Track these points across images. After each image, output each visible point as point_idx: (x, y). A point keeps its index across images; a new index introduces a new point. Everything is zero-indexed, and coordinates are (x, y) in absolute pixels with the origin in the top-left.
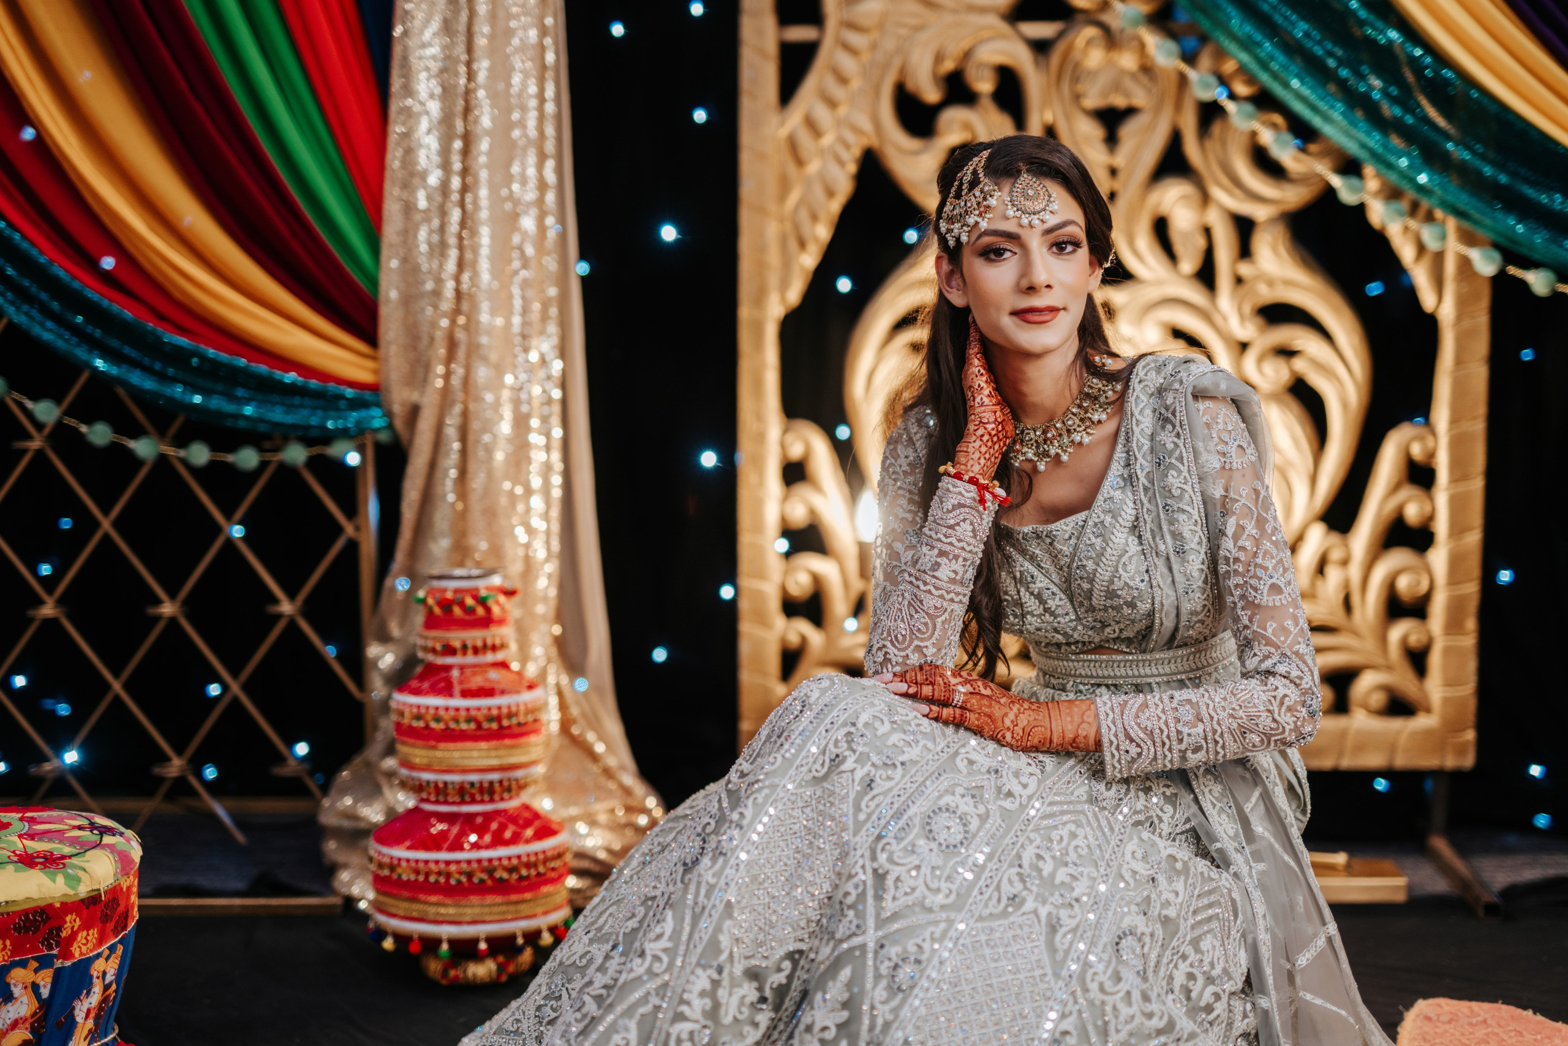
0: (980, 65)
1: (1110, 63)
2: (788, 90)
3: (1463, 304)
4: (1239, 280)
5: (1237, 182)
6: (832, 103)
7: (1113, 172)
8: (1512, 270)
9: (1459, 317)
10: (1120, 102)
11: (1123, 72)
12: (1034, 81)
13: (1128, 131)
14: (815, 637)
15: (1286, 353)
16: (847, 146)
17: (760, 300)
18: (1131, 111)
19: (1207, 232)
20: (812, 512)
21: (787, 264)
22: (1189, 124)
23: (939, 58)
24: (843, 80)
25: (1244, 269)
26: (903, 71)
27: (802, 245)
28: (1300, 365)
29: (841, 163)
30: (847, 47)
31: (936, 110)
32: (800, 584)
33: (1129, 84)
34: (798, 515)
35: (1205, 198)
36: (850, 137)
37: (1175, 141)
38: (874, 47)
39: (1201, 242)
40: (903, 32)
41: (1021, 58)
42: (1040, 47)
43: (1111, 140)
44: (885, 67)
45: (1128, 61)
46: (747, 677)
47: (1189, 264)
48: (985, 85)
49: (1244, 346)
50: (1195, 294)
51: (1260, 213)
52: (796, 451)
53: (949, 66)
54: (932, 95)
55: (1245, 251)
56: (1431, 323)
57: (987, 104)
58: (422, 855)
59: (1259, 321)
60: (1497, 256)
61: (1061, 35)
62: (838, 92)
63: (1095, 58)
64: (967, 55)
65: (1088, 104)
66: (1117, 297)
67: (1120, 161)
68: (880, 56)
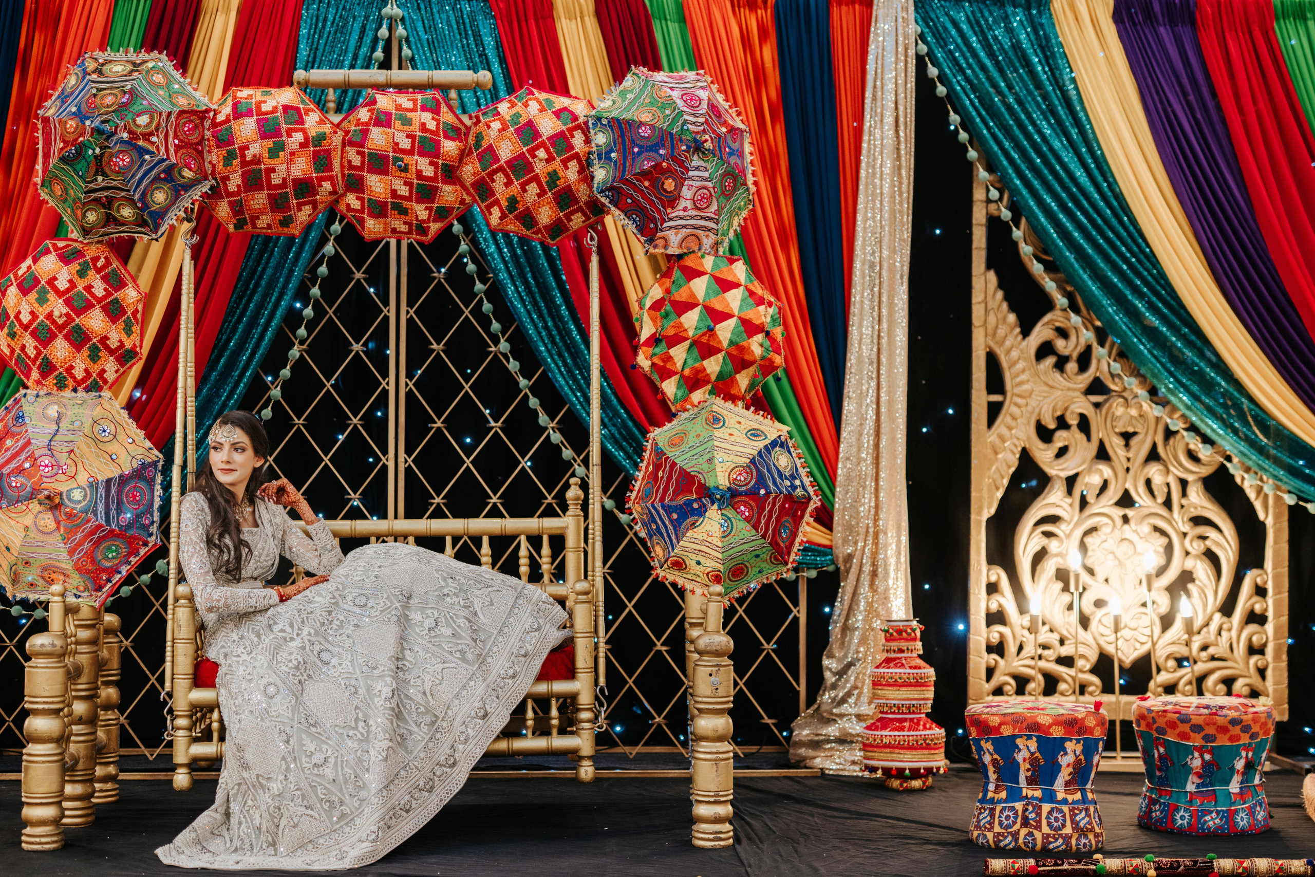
0: (1073, 412)
1: (1126, 413)
2: (991, 421)
3: (1277, 517)
4: (1182, 506)
5: (1181, 465)
6: (1010, 428)
7: (1128, 459)
8: (1301, 503)
9: (1275, 524)
10: (1131, 430)
11: (1132, 417)
12: (1095, 420)
13: (1134, 441)
14: (1001, 662)
15: (1203, 538)
16: (1016, 446)
17: (980, 513)
18: (1135, 433)
19: (1168, 484)
20: (1000, 606)
21: (991, 497)
22: (1159, 439)
23: (1054, 410)
24: (1014, 418)
25: (1184, 502)
26: (1039, 414)
27: (997, 489)
28: (1208, 543)
29: (1014, 454)
30: (1016, 404)
31: (1052, 432)
32: (995, 639)
33: (1134, 422)
34: (994, 607)
35: (1168, 471)
36: (1017, 443)
37: (1154, 447)
38: (1027, 404)
39: (1166, 490)
40: (1039, 398)
41: (1089, 411)
42: (1097, 405)
43: (1127, 445)
44: (1033, 412)
45: (1134, 412)
46: (971, 680)
47: (1160, 500)
48: (1073, 421)
49: (1185, 534)
50: (1163, 512)
51: (1190, 478)
52: (993, 579)
53: (1059, 413)
54: (1052, 426)
55: (1184, 494)
56: (1263, 525)
57: (1075, 429)
58: (897, 733)
59: (1191, 524)
60: (1295, 497)
61: (1106, 401)
62: (1013, 423)
63: (1120, 411)
64: (1066, 409)
65: (1117, 430)
66: (1130, 513)
67: (1130, 455)
68: (1030, 408)
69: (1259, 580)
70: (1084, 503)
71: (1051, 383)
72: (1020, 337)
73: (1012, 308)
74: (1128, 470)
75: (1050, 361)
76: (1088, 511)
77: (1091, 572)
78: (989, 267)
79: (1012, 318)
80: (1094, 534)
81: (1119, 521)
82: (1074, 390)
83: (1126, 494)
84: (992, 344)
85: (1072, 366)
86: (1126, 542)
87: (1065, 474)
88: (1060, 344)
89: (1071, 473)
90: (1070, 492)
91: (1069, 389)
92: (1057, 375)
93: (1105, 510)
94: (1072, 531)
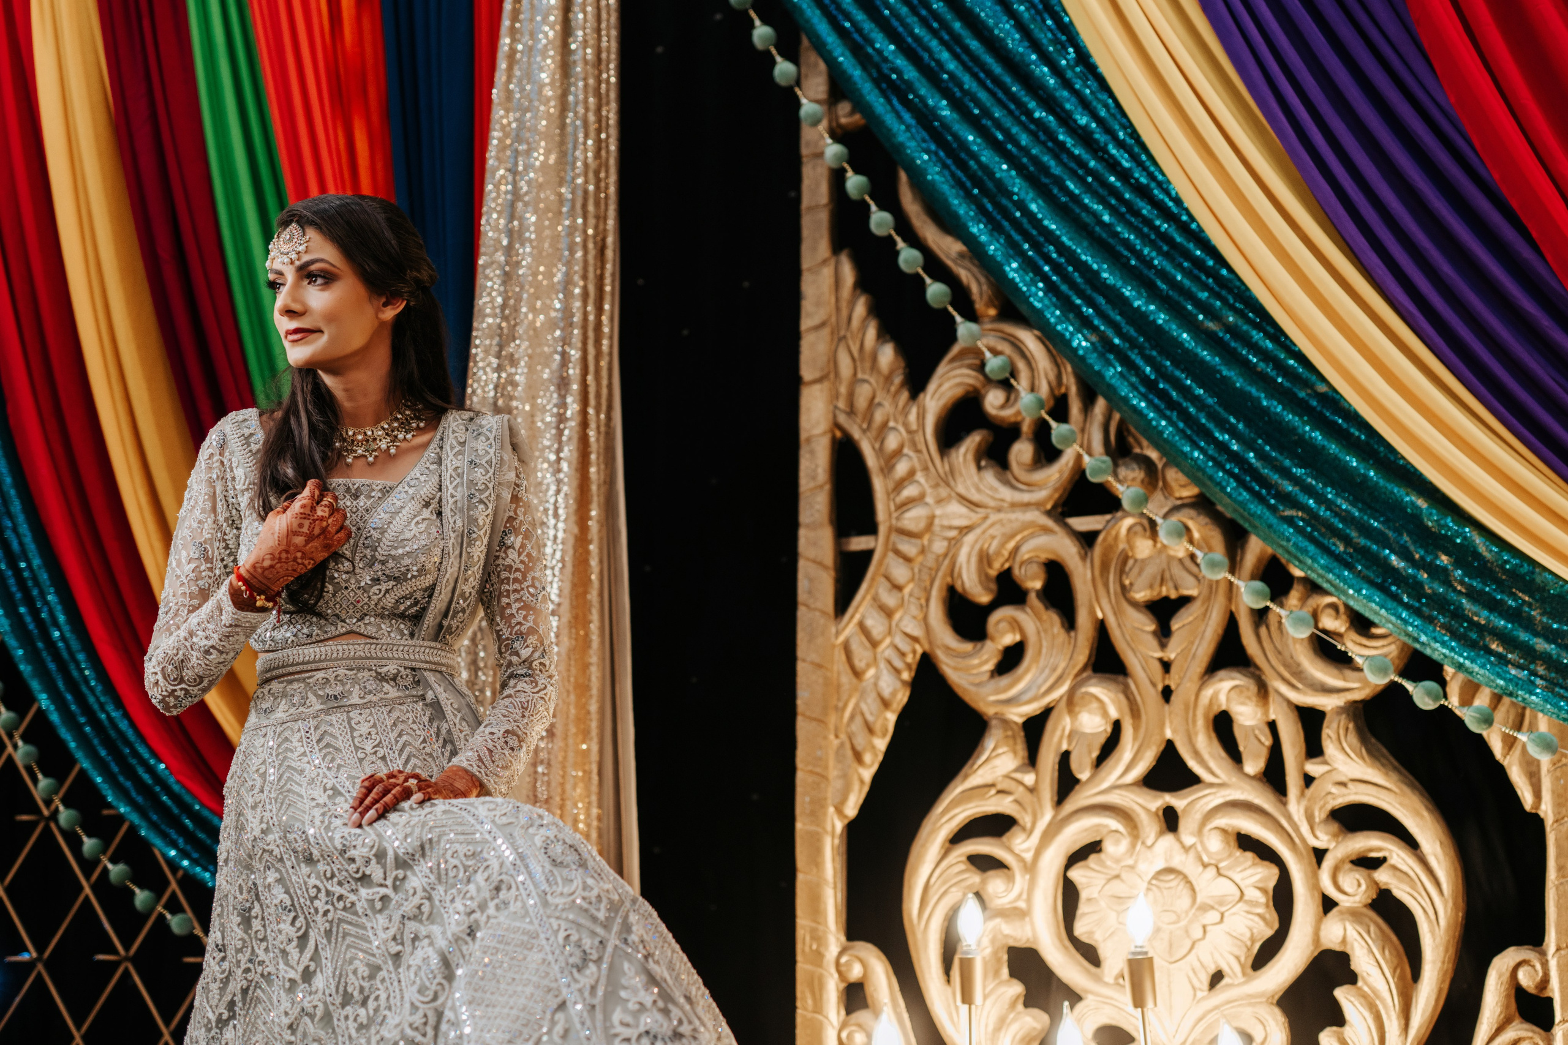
0: (1029, 560)
1: (1158, 552)
2: (843, 601)
3: (1561, 801)
4: (1308, 780)
5: (1298, 673)
6: (886, 612)
7: (1166, 666)
10: (1171, 592)
11: (1174, 559)
12: (1083, 574)
13: (1181, 620)
15: (1368, 863)
16: (904, 654)
17: (817, 815)
18: (1184, 601)
19: (1272, 726)
21: (845, 778)
22: (1244, 610)
23: (987, 558)
24: (895, 587)
25: (1313, 768)
26: (951, 573)
27: (859, 757)
28: (1382, 876)
29: (899, 672)
30: (899, 554)
31: (986, 610)
33: (1177, 572)
35: (1263, 691)
36: (906, 646)
37: (1232, 629)
38: (923, 551)
39: (1268, 741)
40: (953, 534)
41: (1067, 550)
42: (1087, 539)
43: (1164, 633)
45: (1174, 549)
47: (1254, 765)
48: (1032, 582)
49: (1319, 855)
50: (1262, 798)
51: (1327, 703)
52: (856, 972)
53: (997, 566)
54: (982, 596)
55: (1314, 749)
57: (1036, 601)
59: (1334, 827)
61: (1104, 527)
62: (892, 599)
64: (1014, 554)
65: (1141, 595)
66: (1178, 801)
67: (1171, 654)
68: (930, 561)
69: (1525, 979)
70: (1067, 783)
71: (975, 497)
72: (905, 395)
73: (887, 332)
74: (1167, 694)
75: (973, 441)
76: (1079, 799)
77: (1090, 954)
78: (837, 247)
79: (887, 354)
80: (1093, 858)
81: (1150, 827)
82: (1027, 506)
83: (1169, 753)
84: (842, 419)
85: (1022, 451)
86: (1173, 881)
87: (1018, 714)
88: (993, 400)
89: (1032, 708)
90: (1032, 759)
91: (1014, 506)
92: (990, 477)
93: (1114, 798)
94: (1038, 852)
